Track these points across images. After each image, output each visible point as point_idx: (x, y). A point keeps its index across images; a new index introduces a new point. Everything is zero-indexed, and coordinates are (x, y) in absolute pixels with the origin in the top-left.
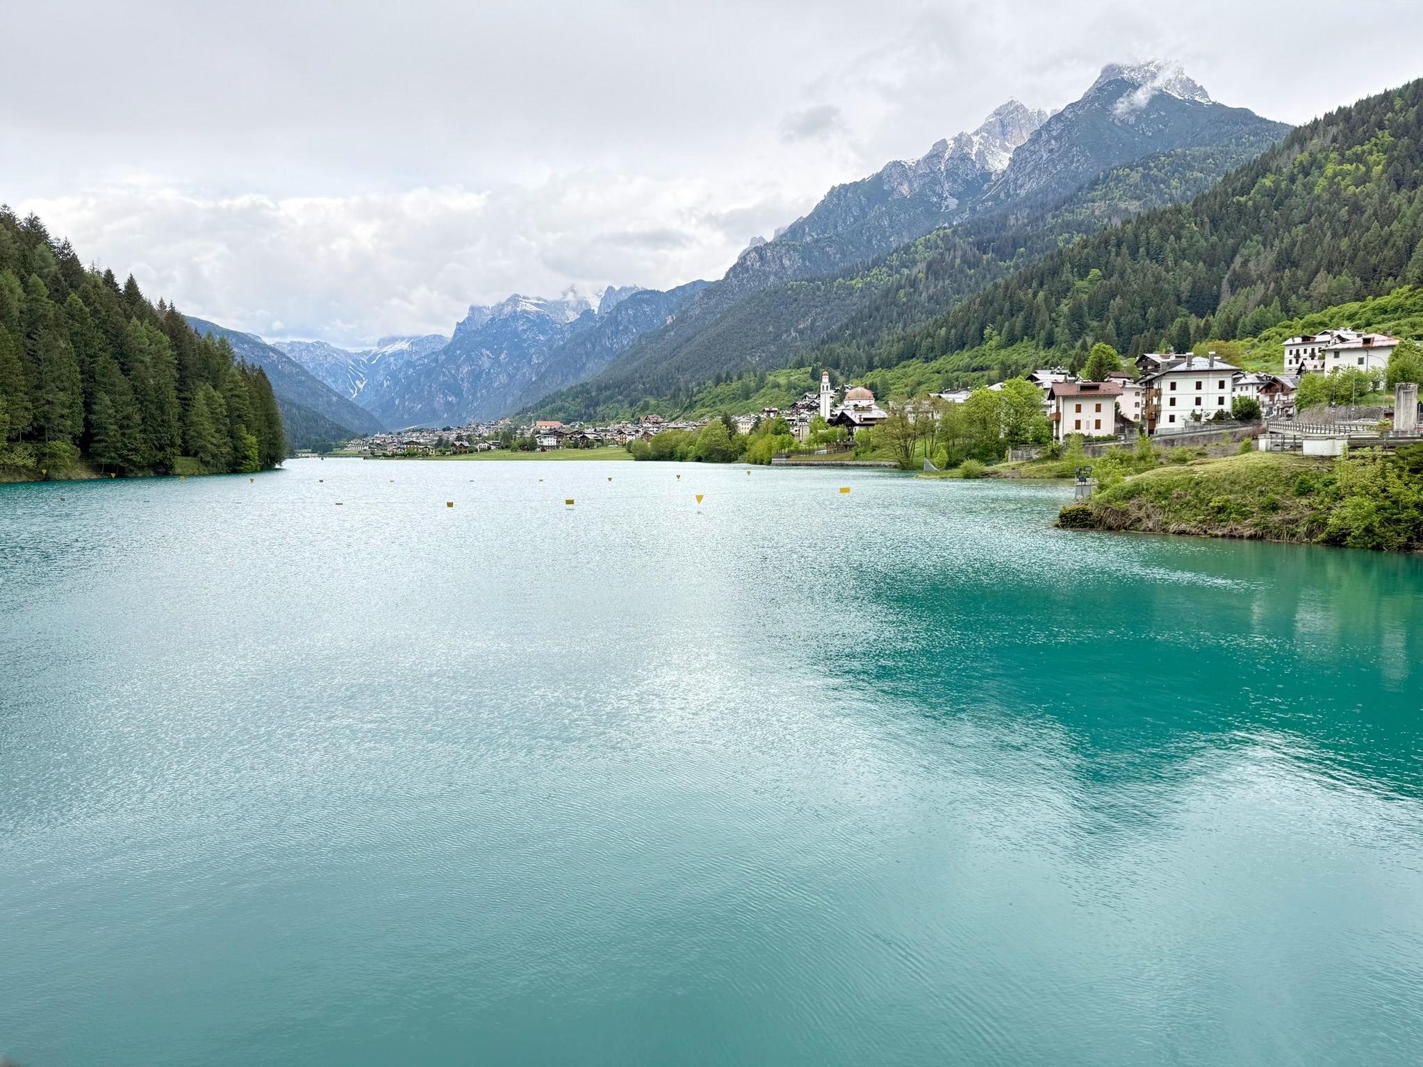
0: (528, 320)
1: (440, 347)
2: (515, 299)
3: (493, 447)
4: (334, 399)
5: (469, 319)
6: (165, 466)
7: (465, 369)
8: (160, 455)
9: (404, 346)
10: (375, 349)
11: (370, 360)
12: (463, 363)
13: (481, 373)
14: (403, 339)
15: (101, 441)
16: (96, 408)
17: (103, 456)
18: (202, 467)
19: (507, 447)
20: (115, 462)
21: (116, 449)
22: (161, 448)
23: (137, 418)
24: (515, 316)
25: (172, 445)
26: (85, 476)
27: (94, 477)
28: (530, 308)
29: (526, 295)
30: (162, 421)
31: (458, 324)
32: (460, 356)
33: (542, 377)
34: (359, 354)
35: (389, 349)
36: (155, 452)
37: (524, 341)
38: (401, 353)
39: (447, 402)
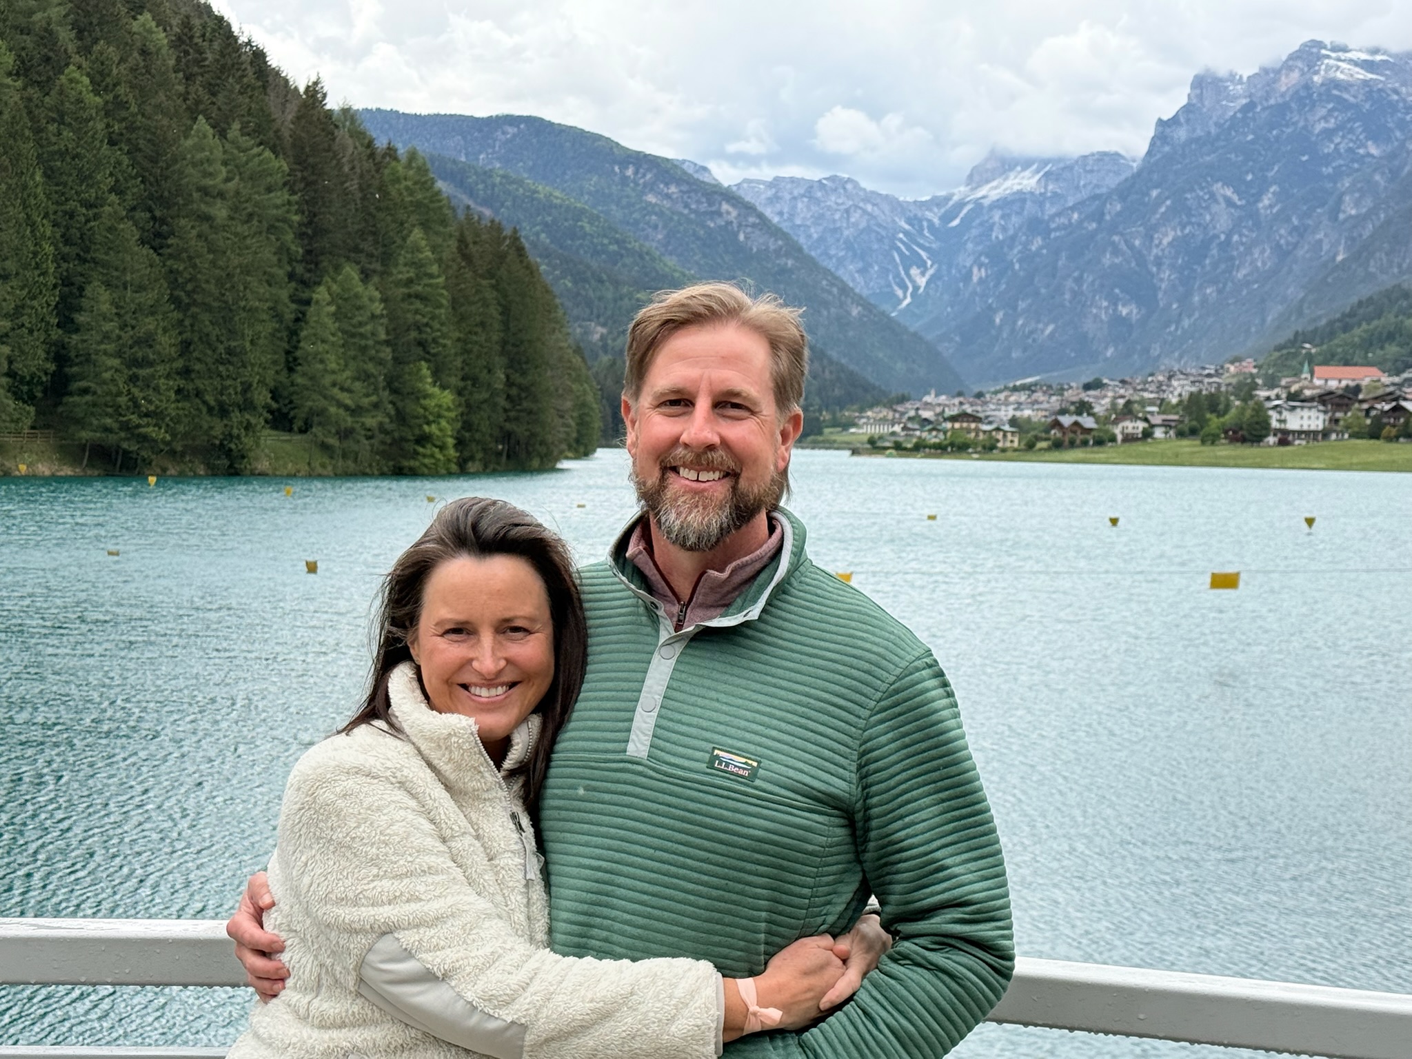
0: (1343, 105)
1: (1112, 181)
2: (1310, 54)
3: (1159, 433)
4: (855, 311)
5: (1187, 109)
6: (229, 453)
7: (1167, 237)
8: (218, 429)
9: (1026, 181)
10: (960, 191)
11: (947, 218)
12: (1166, 218)
13: (1206, 245)
14: (1026, 164)
15: (85, 391)
16: (81, 318)
17: (86, 426)
18: (319, 459)
19: (1193, 432)
20: (112, 439)
21: (116, 411)
22: (223, 412)
23: (167, 343)
24: (1306, 97)
25: (250, 406)
26: (44, 469)
27: (67, 471)
28: (1346, 72)
29: (1340, 40)
30: (230, 351)
31: (1160, 122)
32: (1159, 201)
33: (1361, 253)
34: (921, 205)
35: (992, 191)
36: (206, 421)
37: (1327, 160)
38: (1020, 199)
39: (1118, 320)
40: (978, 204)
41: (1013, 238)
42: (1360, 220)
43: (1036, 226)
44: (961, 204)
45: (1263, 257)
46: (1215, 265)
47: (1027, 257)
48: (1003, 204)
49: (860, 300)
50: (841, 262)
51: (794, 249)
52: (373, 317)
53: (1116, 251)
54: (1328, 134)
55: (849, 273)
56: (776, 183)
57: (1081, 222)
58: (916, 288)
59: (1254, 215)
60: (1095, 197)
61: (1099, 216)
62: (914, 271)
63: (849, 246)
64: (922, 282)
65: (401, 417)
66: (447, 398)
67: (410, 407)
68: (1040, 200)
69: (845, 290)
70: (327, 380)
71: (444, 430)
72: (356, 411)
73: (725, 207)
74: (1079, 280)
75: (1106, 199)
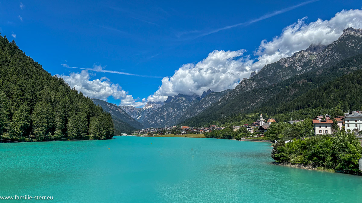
0: (183, 100)
3: (169, 133)
5: (168, 100)
7: (166, 113)
12: (165, 111)
13: (170, 114)
24: (179, 99)
33: (185, 115)
37: (181, 105)
38: (150, 108)
39: (161, 121)
40: (146, 109)
41: (150, 113)
42: (185, 111)
43: (152, 111)
44: (144, 109)
45: (175, 115)
46: (171, 116)
47: (151, 115)
48: (148, 109)
49: (133, 119)
50: (131, 115)
51: (126, 114)
53: (160, 114)
54: (181, 103)
55: (132, 116)
56: (124, 106)
57: (157, 111)
58: (139, 118)
59: (174, 111)
60: (158, 109)
61: (158, 110)
62: (139, 116)
63: (132, 113)
64: (140, 117)
68: (152, 109)
69: (132, 118)
73: (118, 109)
74: (157, 117)
75: (159, 109)
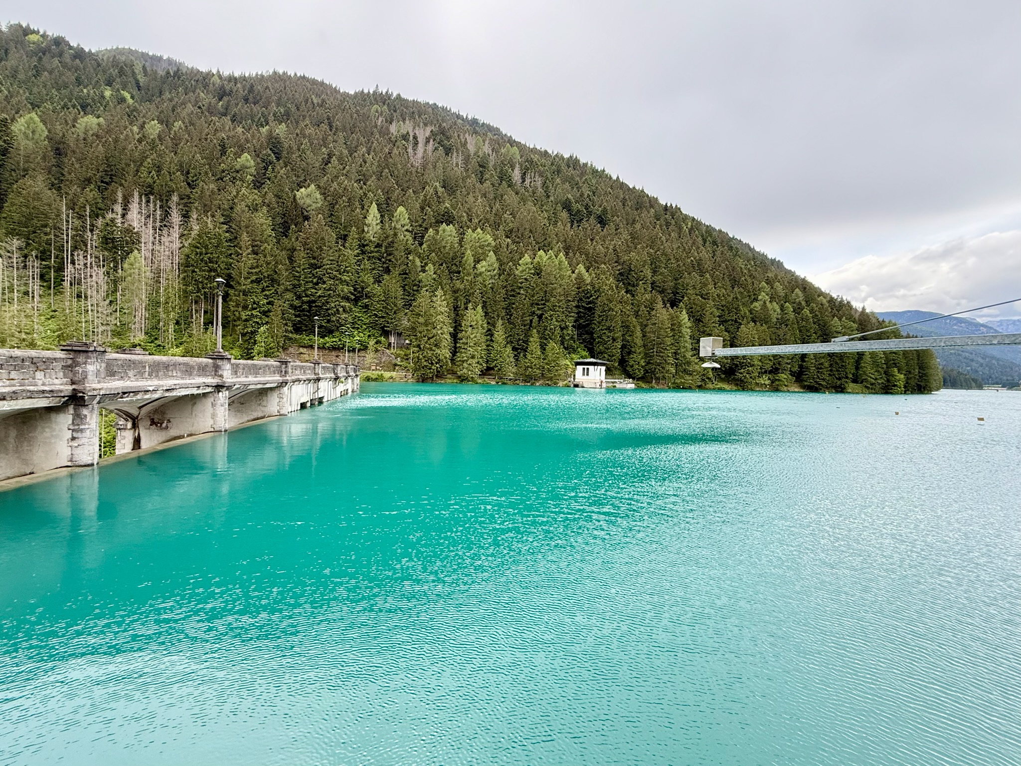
6: (841, 388)
8: (839, 382)
15: (807, 374)
16: (806, 359)
17: (806, 381)
18: (865, 389)
20: (812, 384)
21: (814, 378)
22: (840, 379)
23: (827, 365)
25: (847, 378)
26: (796, 390)
30: (842, 366)
36: (836, 381)
52: (881, 358)
56: (1001, 321)
65: (888, 381)
66: (902, 376)
67: (891, 378)
70: (868, 372)
71: (902, 384)
72: (876, 379)
